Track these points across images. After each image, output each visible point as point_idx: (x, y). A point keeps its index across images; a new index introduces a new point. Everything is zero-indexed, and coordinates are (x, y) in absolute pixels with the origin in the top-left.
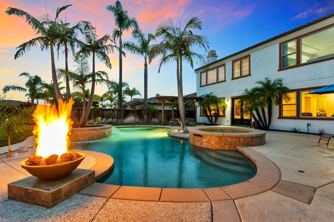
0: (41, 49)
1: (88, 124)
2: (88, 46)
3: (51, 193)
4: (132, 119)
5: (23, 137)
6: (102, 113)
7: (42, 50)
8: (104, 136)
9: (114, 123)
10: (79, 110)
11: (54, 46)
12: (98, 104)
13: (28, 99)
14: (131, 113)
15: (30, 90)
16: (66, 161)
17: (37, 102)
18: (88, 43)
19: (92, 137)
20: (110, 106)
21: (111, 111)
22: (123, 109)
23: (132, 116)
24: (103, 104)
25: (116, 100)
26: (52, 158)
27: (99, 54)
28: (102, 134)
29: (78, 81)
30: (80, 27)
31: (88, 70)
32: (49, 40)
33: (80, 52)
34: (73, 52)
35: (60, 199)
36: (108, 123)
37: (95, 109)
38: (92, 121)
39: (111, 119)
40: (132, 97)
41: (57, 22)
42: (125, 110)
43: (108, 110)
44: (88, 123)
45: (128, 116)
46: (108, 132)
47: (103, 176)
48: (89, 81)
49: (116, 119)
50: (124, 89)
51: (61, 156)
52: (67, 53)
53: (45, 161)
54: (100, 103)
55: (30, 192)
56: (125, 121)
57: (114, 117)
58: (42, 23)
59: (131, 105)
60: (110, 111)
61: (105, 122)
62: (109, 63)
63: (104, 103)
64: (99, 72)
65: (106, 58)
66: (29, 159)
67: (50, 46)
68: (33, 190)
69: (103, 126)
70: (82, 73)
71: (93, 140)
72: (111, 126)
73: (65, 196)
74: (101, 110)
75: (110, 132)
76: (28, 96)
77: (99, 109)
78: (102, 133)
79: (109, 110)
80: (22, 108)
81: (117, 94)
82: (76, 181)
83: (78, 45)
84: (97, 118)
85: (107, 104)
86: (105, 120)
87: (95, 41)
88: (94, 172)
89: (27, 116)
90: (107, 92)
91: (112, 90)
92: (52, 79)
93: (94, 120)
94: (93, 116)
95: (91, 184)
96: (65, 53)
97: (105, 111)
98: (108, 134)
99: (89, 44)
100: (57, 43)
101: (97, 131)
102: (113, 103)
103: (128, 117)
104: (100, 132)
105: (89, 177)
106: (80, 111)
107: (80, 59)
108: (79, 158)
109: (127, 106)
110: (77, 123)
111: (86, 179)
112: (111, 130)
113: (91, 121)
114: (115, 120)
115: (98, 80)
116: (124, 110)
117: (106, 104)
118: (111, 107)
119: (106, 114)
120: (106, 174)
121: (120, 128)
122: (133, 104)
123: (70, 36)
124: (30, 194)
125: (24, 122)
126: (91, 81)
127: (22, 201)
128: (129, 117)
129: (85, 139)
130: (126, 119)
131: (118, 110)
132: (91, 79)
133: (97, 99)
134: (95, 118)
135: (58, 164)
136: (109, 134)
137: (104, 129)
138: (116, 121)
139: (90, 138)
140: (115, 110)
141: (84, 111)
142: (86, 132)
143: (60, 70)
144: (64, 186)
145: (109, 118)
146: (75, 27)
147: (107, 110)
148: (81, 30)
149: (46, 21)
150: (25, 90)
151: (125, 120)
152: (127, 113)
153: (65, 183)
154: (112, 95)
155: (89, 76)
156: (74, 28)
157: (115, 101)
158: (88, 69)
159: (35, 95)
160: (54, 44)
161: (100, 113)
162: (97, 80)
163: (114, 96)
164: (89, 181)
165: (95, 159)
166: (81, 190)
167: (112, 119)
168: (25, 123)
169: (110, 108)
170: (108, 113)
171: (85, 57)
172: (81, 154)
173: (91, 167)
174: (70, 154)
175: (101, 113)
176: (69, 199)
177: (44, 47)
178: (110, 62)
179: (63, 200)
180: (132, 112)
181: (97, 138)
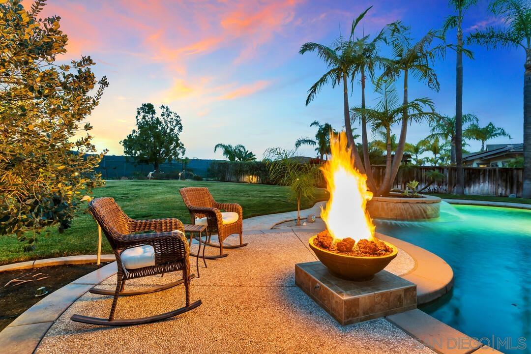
0: (332, 86)
1: (394, 191)
2: (397, 62)
3: (345, 301)
4: (486, 188)
5: (311, 203)
6: (417, 174)
7: (334, 87)
8: (425, 216)
9: (442, 193)
10: (379, 168)
11: (347, 78)
12: (411, 158)
13: (317, 154)
14: (484, 176)
15: (320, 143)
16: (365, 253)
17: (327, 158)
18: (397, 56)
19: (401, 215)
20: (431, 161)
21: (437, 171)
22: (463, 166)
23: (487, 182)
24: (418, 158)
25: (445, 150)
26: (346, 243)
27: (416, 71)
28: (421, 212)
29: (380, 121)
30: (384, 36)
31: (395, 102)
32: (342, 70)
33: (384, 76)
34: (372, 80)
35: (356, 317)
36: (430, 193)
37: (405, 167)
38: (399, 186)
39: (436, 186)
40: (483, 143)
41: (352, 41)
42: (469, 169)
43: (430, 169)
44: (392, 189)
45: (477, 180)
46: (433, 210)
47: (431, 300)
48: (398, 119)
49: (446, 185)
50: (465, 126)
51: (359, 243)
52: (364, 82)
53: (336, 244)
54: (414, 157)
55: (318, 287)
56: (469, 190)
57: (443, 182)
58: (334, 51)
59: (481, 158)
60: (434, 170)
61: (423, 191)
62: (435, 82)
63: (420, 157)
64: (416, 100)
65: (430, 73)
66: (318, 237)
67: (342, 78)
68: (321, 285)
69: (423, 197)
70: (387, 108)
71: (403, 220)
72: (440, 198)
73: (364, 314)
74: (416, 169)
75: (436, 211)
76: (317, 151)
77: (412, 167)
78: (420, 210)
79: (433, 168)
80: (312, 166)
81: (450, 138)
82: (382, 294)
83: (380, 66)
84: (411, 182)
85: (427, 158)
86: (423, 187)
87: (409, 50)
88: (415, 288)
89: (316, 175)
90: (429, 137)
91: (438, 131)
92: (344, 124)
93: (403, 185)
94: (401, 179)
95: (409, 309)
96: (362, 84)
97: (423, 171)
98: (433, 213)
99: (398, 58)
100: (352, 72)
101: (411, 205)
102: (438, 156)
103: (474, 183)
104: (417, 208)
105: (405, 295)
106: (381, 170)
107: (383, 86)
108: (388, 253)
109: (472, 161)
110: (377, 189)
111: (400, 297)
112: (439, 206)
113: (397, 187)
114: (444, 187)
115: (414, 115)
116: (465, 169)
117: (425, 158)
118: (436, 164)
119: (426, 176)
120: (436, 297)
121: (458, 204)
122: (486, 156)
123: (369, 56)
124: (318, 289)
125: (312, 183)
126: (400, 119)
127: (309, 295)
128: (479, 184)
129: (390, 217)
130: (470, 186)
131: (452, 169)
132: (400, 115)
133: (408, 151)
134: (406, 182)
135: (355, 256)
136: (435, 213)
137: (425, 203)
138: (447, 189)
139: (399, 216)
140: (445, 170)
141: (388, 170)
142: (391, 205)
143: (355, 109)
144: (364, 296)
145: (432, 183)
146: (377, 38)
147: (427, 168)
148: (385, 40)
149: (339, 46)
150: (315, 143)
151: (467, 189)
152: (473, 176)
153: (364, 291)
154: (437, 140)
155: (398, 111)
156: (375, 41)
157: (443, 152)
158: (396, 99)
159: (325, 149)
160: (348, 74)
161: (413, 174)
162: (412, 115)
163: (442, 142)
164: (405, 302)
165: (411, 258)
166: (390, 315)
167: (439, 185)
168: (314, 185)
169: (434, 165)
170: (431, 174)
171: (391, 81)
172: (389, 245)
173: (406, 272)
174: (372, 242)
175: (415, 175)
176: (371, 322)
177: (335, 82)
178: (436, 79)
179: (362, 320)
180: (488, 174)
181: (411, 217)
